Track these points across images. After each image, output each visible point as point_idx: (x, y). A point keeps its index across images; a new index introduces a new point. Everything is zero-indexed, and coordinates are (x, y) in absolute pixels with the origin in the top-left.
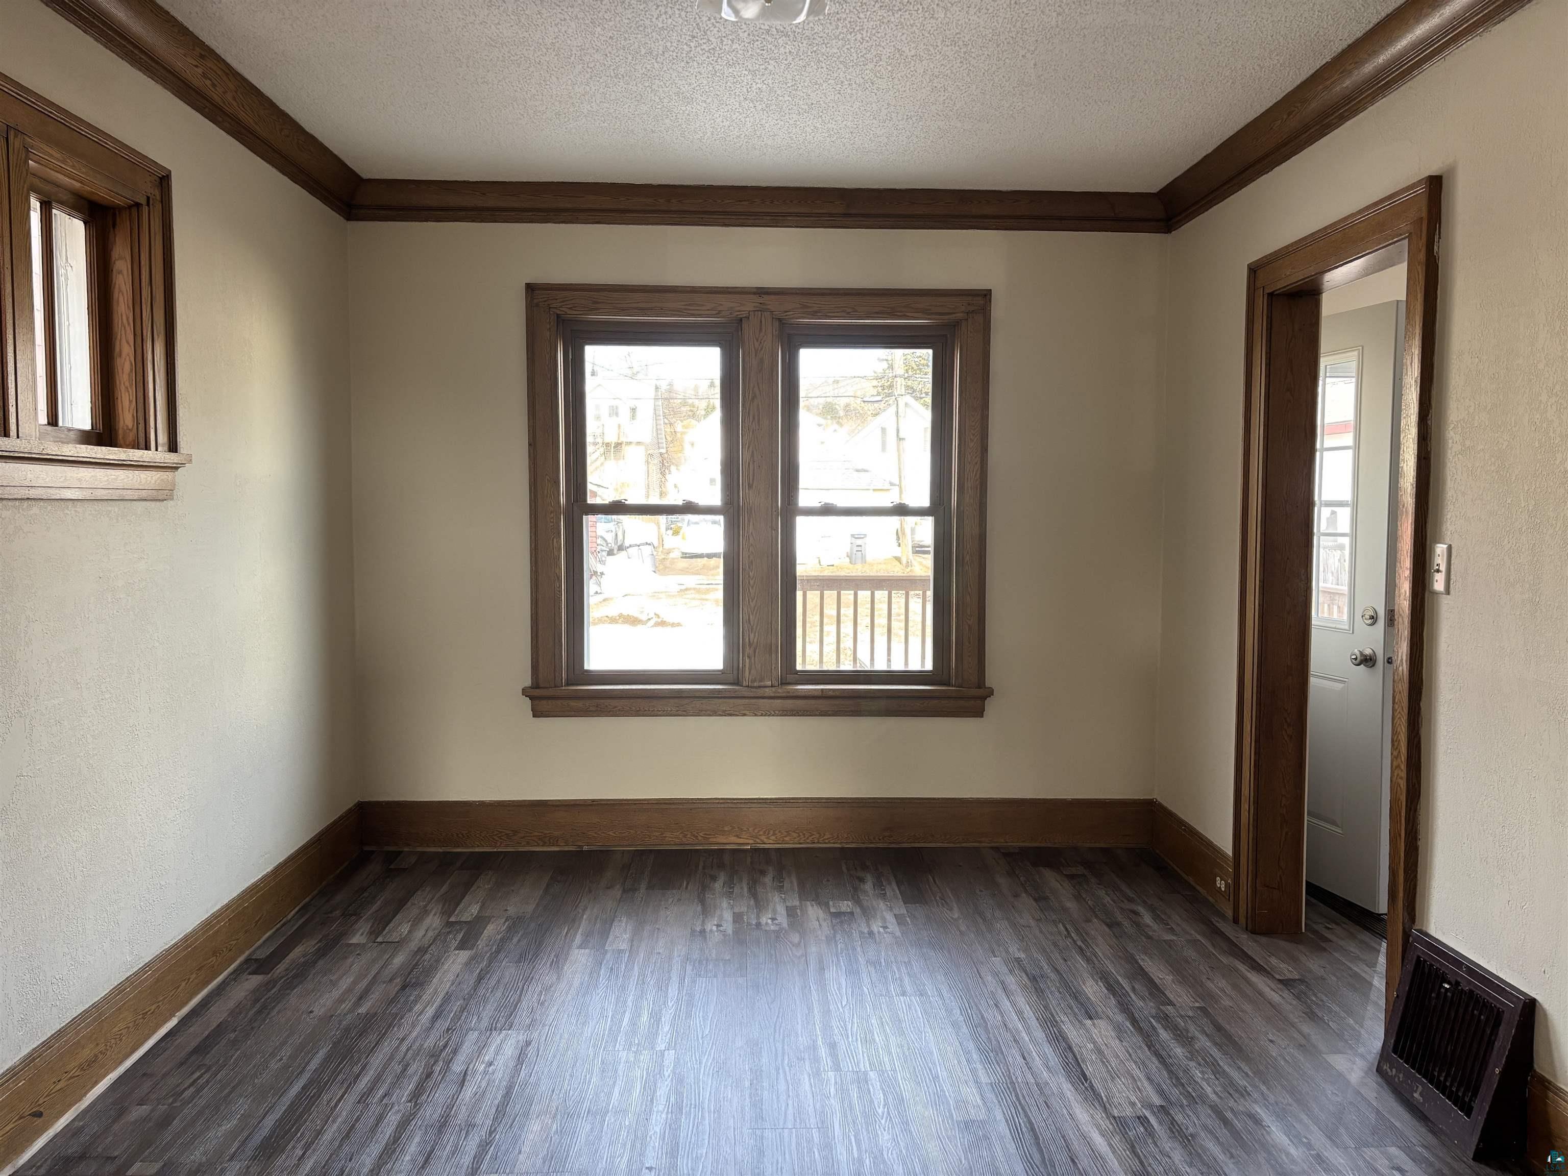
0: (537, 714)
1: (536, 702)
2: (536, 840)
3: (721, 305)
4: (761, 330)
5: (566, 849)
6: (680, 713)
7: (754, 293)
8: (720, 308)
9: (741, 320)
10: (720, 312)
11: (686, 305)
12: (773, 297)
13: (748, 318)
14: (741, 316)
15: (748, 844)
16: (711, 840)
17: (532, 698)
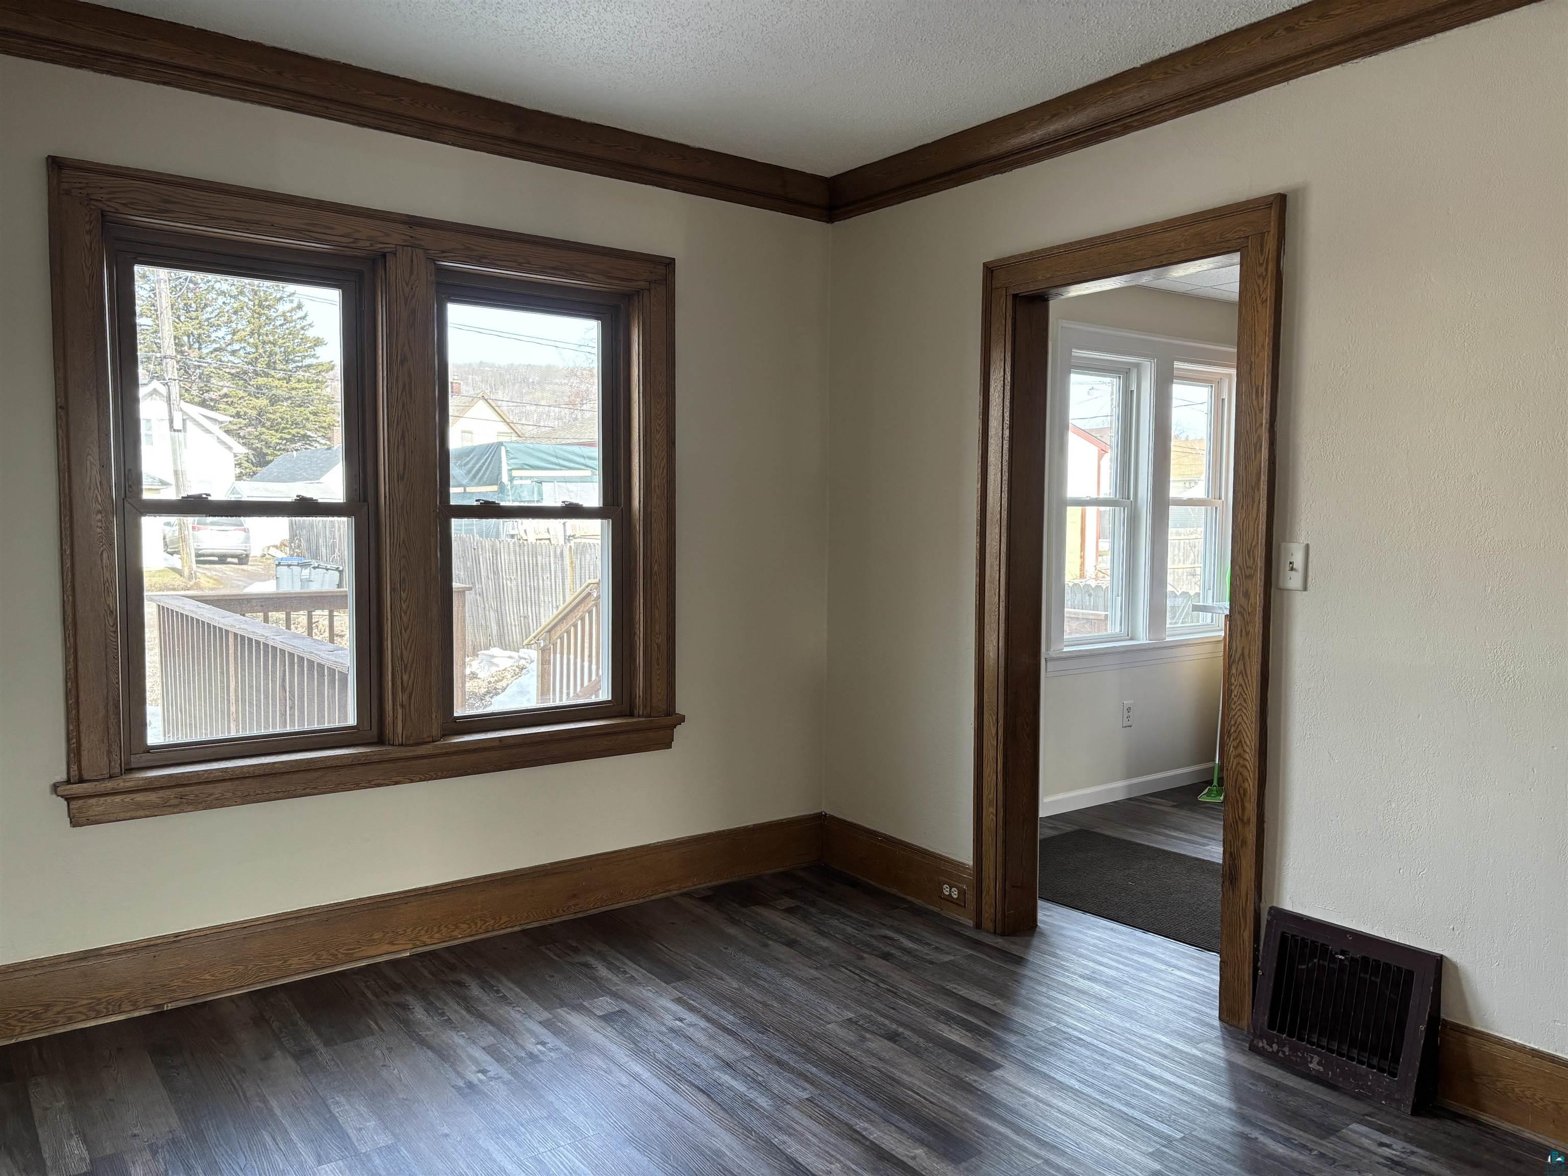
0: (75, 821)
1: (75, 804)
2: (85, 1011)
3: (359, 231)
4: (411, 273)
5: (136, 1014)
6: (308, 791)
7: (404, 223)
8: (357, 236)
9: (384, 256)
11: (306, 224)
12: (427, 230)
13: (394, 254)
14: (385, 250)
15: (405, 950)
16: (355, 955)
17: (69, 799)
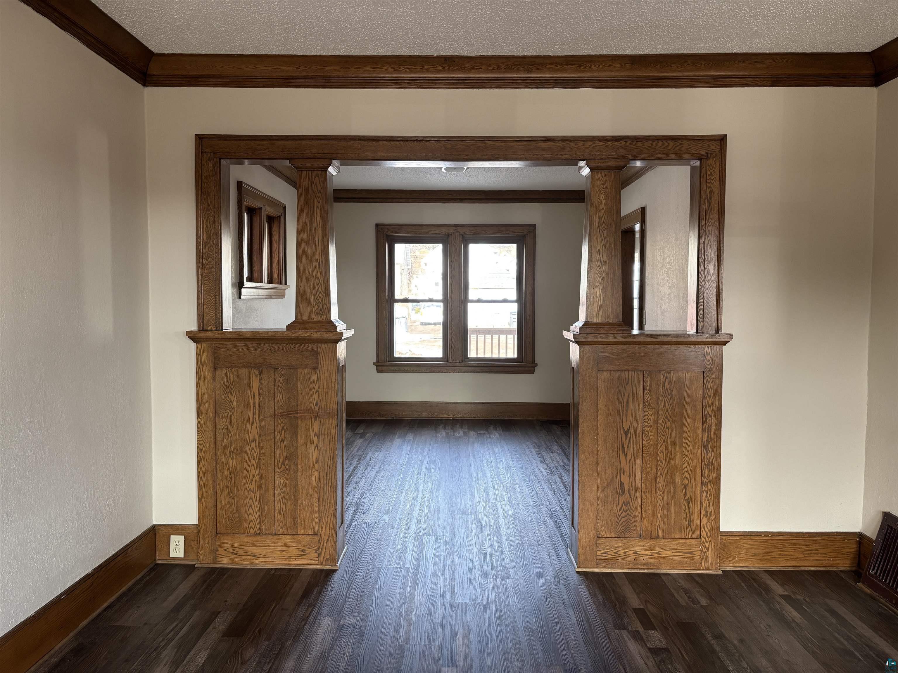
0: (378, 371)
1: (378, 367)
4: (456, 238)
6: (427, 371)
7: (453, 226)
9: (449, 236)
10: (442, 233)
11: (430, 230)
12: (460, 227)
13: (451, 234)
16: (439, 416)
17: (376, 366)
